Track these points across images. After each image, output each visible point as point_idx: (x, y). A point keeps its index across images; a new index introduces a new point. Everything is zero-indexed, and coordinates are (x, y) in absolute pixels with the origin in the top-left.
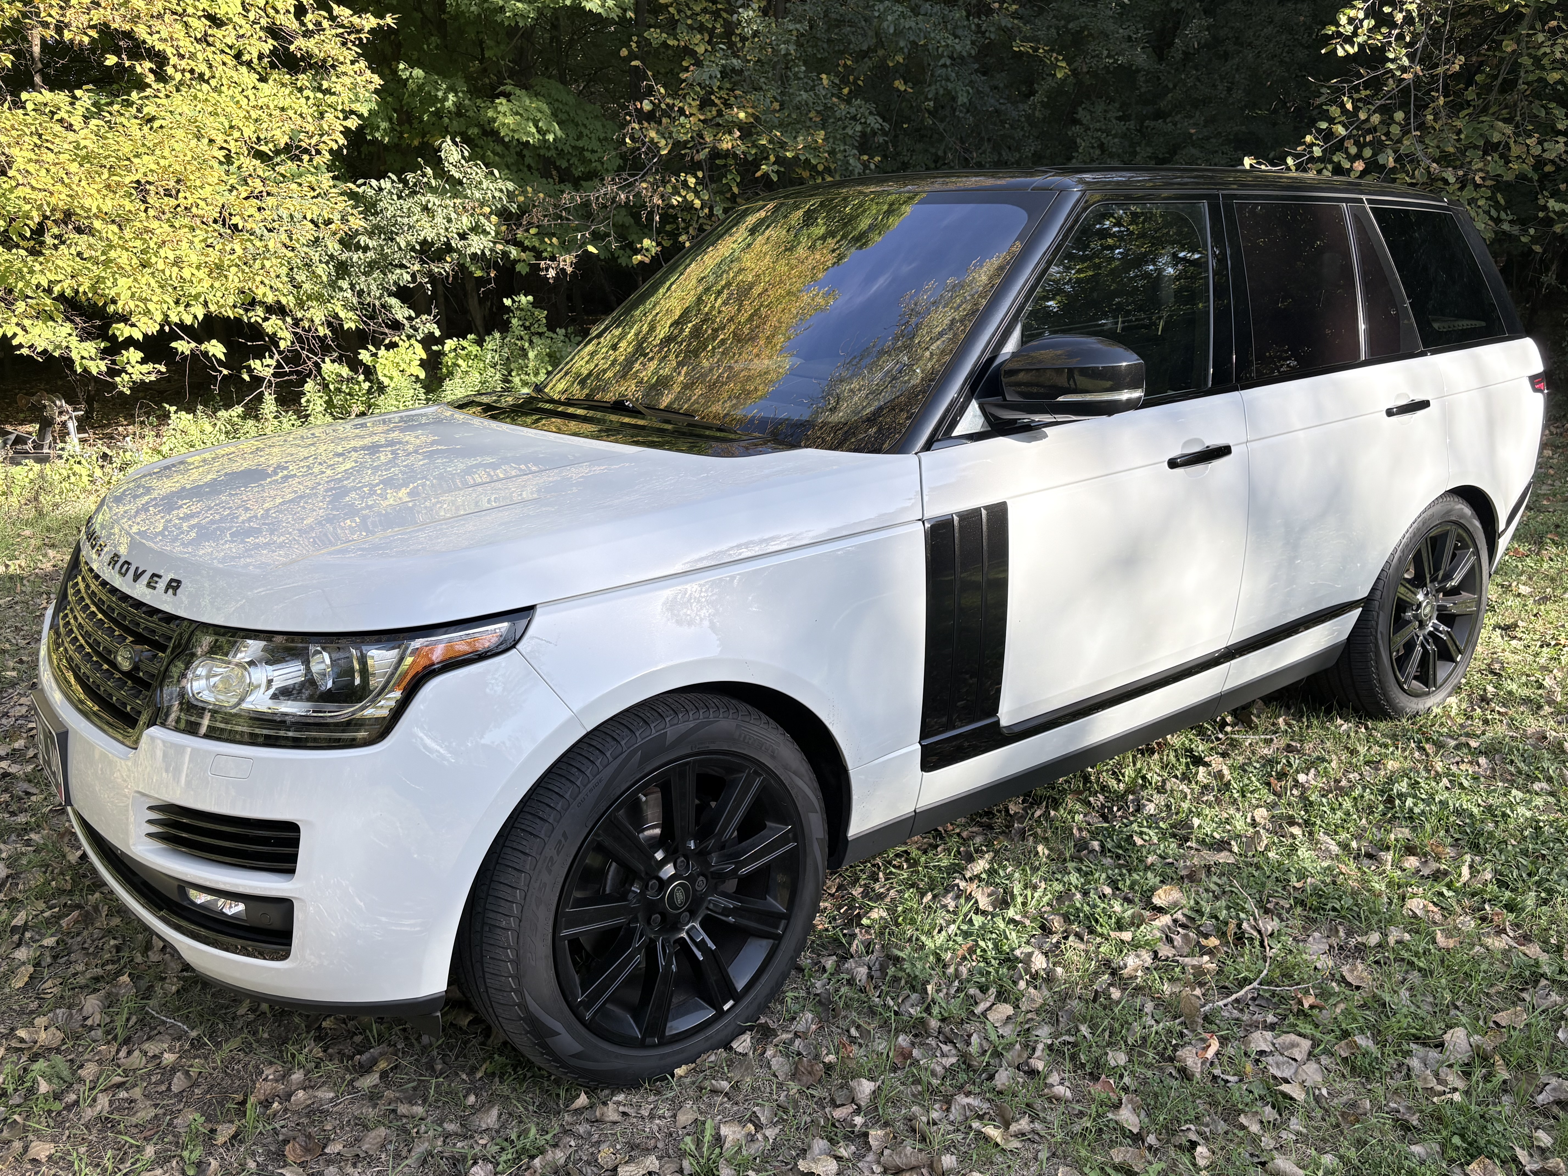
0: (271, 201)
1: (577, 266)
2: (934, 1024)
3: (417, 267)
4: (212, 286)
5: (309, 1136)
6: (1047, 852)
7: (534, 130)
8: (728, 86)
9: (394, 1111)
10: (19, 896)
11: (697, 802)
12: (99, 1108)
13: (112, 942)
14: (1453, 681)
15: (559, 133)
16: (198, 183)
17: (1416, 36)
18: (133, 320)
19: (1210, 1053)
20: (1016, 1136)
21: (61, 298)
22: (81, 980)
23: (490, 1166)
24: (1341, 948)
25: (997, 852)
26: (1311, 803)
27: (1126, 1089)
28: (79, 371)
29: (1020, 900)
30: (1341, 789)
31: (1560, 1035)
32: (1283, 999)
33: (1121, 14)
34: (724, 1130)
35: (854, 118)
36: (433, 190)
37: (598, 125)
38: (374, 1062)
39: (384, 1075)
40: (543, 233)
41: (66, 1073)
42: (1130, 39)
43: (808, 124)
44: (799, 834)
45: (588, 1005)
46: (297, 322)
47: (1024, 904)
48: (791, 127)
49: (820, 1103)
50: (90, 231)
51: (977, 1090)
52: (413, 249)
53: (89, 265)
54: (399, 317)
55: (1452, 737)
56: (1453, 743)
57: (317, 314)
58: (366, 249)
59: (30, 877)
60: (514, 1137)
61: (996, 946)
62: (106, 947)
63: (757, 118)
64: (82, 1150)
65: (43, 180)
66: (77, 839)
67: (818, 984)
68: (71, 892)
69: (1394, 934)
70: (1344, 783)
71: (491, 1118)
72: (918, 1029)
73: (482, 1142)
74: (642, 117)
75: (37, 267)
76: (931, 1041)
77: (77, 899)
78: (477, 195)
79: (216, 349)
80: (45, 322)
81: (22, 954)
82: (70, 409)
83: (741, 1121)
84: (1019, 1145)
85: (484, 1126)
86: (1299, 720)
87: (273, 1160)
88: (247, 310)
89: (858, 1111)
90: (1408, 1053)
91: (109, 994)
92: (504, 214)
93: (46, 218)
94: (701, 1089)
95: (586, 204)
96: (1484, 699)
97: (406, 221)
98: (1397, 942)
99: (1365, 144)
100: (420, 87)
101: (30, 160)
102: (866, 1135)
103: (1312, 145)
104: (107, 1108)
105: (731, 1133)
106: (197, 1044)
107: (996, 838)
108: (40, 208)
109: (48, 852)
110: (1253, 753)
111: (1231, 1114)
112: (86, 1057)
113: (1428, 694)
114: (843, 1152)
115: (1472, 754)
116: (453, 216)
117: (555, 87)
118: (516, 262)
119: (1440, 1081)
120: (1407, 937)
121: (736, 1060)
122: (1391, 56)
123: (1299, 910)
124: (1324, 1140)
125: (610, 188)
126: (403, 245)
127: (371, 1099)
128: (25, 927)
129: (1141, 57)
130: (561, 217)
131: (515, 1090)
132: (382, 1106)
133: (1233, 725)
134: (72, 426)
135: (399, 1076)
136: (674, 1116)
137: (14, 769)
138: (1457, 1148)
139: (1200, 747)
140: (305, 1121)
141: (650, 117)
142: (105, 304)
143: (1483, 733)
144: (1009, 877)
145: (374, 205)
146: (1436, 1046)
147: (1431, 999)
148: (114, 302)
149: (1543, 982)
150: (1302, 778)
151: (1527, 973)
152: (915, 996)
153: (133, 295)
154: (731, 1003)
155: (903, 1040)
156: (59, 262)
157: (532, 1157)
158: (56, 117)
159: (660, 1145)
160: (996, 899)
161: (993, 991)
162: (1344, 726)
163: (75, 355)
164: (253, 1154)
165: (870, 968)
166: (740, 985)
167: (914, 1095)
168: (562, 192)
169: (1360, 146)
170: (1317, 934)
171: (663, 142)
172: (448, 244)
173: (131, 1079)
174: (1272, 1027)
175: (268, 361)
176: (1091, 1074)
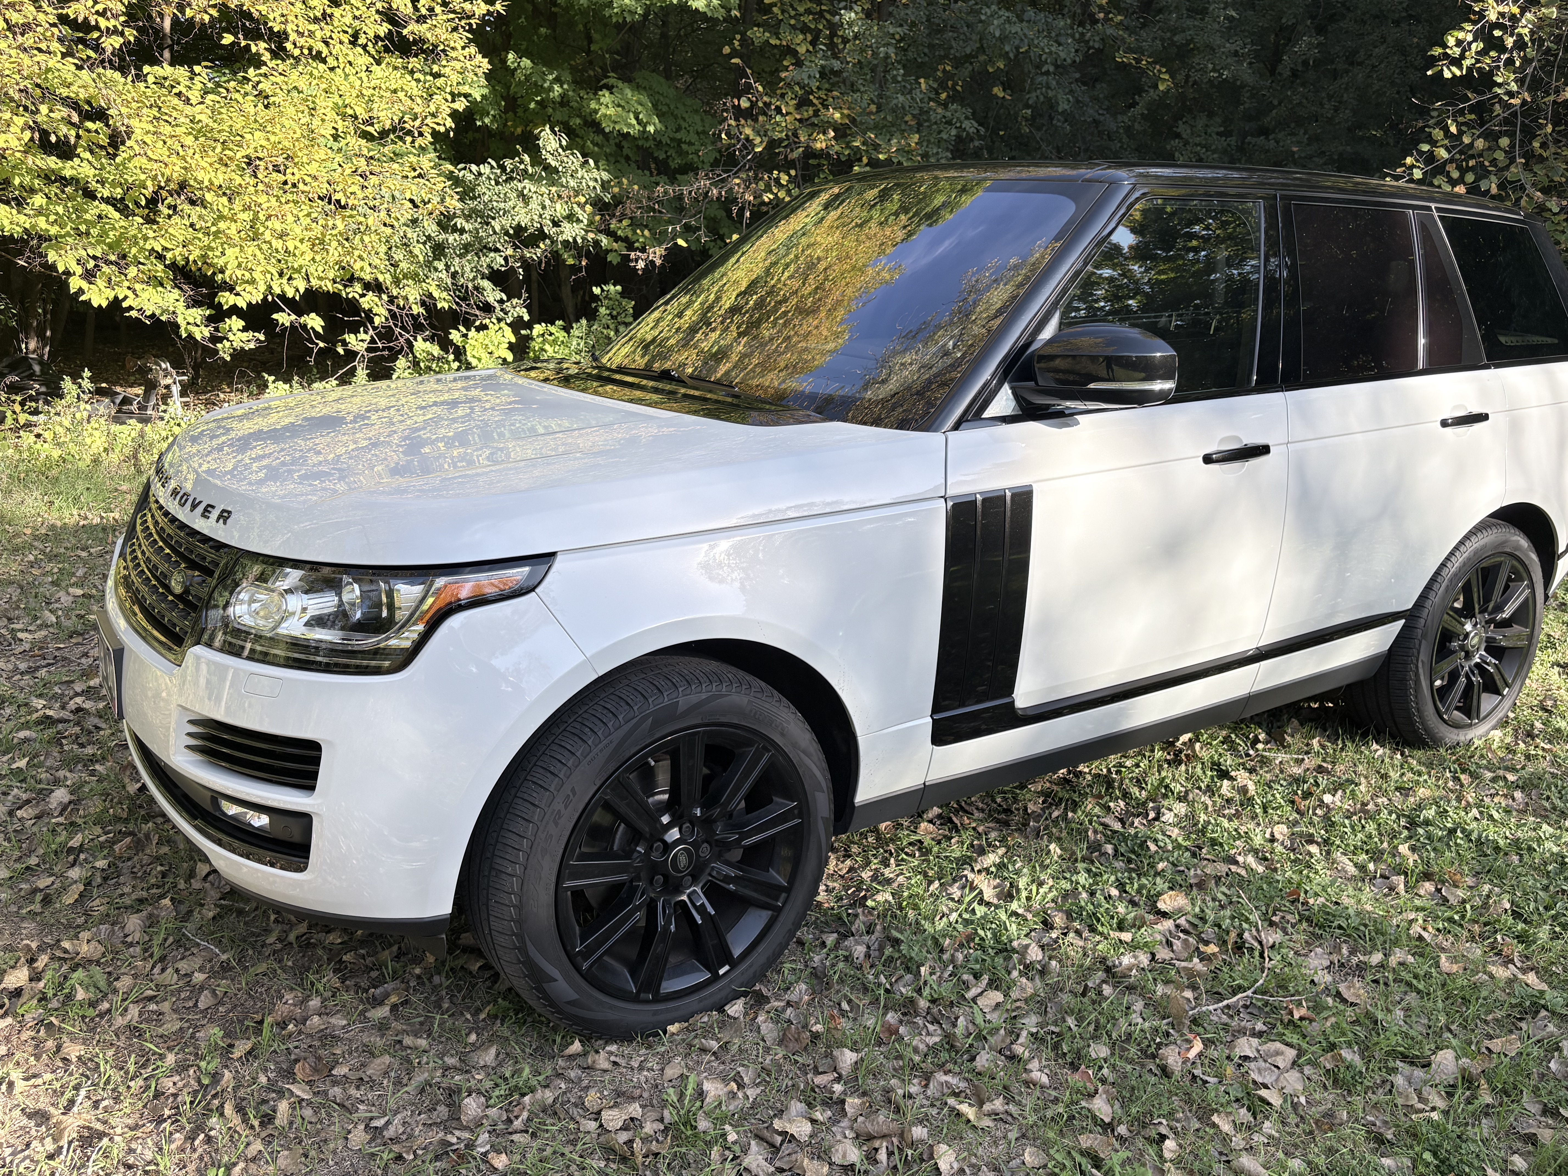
0: (374, 180)
1: (665, 258)
2: (923, 1004)
3: (510, 252)
4: (313, 259)
5: (319, 1059)
6: (1059, 851)
7: (634, 122)
8: (827, 86)
9: (400, 1042)
10: (80, 821)
11: (706, 771)
12: (129, 1017)
13: (159, 868)
14: (1499, 715)
15: (659, 126)
16: (305, 160)
17: (1526, 61)
18: (238, 288)
19: (1192, 1054)
20: (989, 1115)
21: (173, 266)
22: (127, 901)
23: (483, 1099)
24: (1342, 965)
25: (1008, 848)
26: (1334, 823)
27: (1103, 1081)
28: (184, 335)
29: (1024, 894)
30: (1366, 812)
31: (1553, 1065)
32: (1275, 1009)
33: (1229, 28)
34: (707, 1086)
35: (949, 123)
36: (531, 177)
37: (697, 118)
38: (387, 995)
39: (394, 1008)
40: (635, 224)
41: (102, 984)
42: (1236, 54)
43: (903, 127)
44: (804, 810)
45: (586, 955)
46: (392, 300)
47: (1028, 899)
48: (885, 129)
49: (804, 1069)
50: (203, 204)
51: (957, 1069)
52: (507, 233)
53: (200, 235)
54: (491, 300)
55: (1490, 770)
56: (1489, 775)
57: (412, 293)
58: (462, 231)
59: (91, 804)
60: (508, 1074)
61: (994, 935)
62: (154, 872)
63: (853, 121)
64: (110, 1053)
65: (159, 151)
66: (137, 772)
67: (817, 959)
68: (126, 821)
69: (1398, 955)
70: (1371, 807)
71: (489, 1056)
72: (908, 1008)
73: (477, 1077)
74: (739, 113)
75: (151, 234)
76: (919, 1021)
77: (131, 827)
78: (572, 183)
79: (315, 322)
80: (155, 287)
81: (75, 873)
82: (174, 372)
83: (725, 1080)
84: (991, 1124)
85: (482, 1063)
86: (1335, 742)
87: (283, 1077)
88: (345, 286)
89: (838, 1079)
90: (1395, 1070)
91: (150, 916)
92: (599, 205)
93: (161, 188)
94: (690, 1046)
95: (680, 197)
96: (1530, 735)
97: (502, 205)
98: (1401, 964)
99: (1469, 169)
100: (528, 77)
101: (148, 132)
102: (843, 1102)
103: (1413, 166)
104: (136, 1018)
105: (713, 1089)
106: (225, 968)
107: (1009, 835)
108: (154, 178)
109: (111, 782)
110: (1282, 772)
111: (1205, 1114)
112: (123, 970)
113: (1471, 725)
114: (818, 1116)
115: (1509, 788)
116: (547, 203)
117: (658, 81)
118: (608, 251)
119: (1421, 1099)
120: (1410, 959)
121: (727, 1022)
122: (1499, 80)
123: (1305, 924)
124: (1296, 1146)
125: (704, 183)
126: (498, 228)
127: (380, 1029)
128: (81, 849)
129: (1245, 72)
130: (654, 210)
131: (514, 1032)
132: (391, 1037)
133: (1266, 743)
134: (176, 389)
135: (407, 1011)
136: (662, 1070)
137: (88, 705)
138: (1428, 1165)
139: (1228, 761)
140: (317, 1043)
141: (748, 114)
142: (214, 274)
143: (1523, 768)
144: (1018, 873)
145: (473, 190)
146: (1423, 1066)
147: (1426, 1021)
148: (222, 272)
149: (1543, 1013)
150: (1327, 798)
151: (1528, 1003)
152: (909, 977)
153: (239, 266)
154: (727, 968)
155: (892, 1017)
156: (171, 230)
157: (523, 1095)
158: (175, 91)
159: (646, 1095)
160: (1002, 892)
161: (985, 979)
162: (1379, 751)
163: (180, 320)
164: (265, 1070)
165: (868, 947)
166: (737, 952)
167: (895, 1069)
168: (657, 184)
169: (1463, 171)
170: (1319, 950)
171: (758, 140)
172: (540, 229)
173: (161, 993)
174: (1259, 1035)
175: (362, 336)
176: (1072, 1063)
